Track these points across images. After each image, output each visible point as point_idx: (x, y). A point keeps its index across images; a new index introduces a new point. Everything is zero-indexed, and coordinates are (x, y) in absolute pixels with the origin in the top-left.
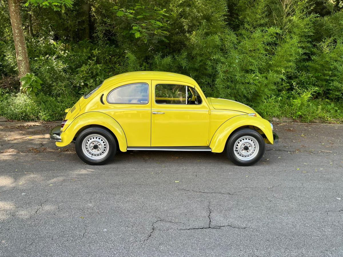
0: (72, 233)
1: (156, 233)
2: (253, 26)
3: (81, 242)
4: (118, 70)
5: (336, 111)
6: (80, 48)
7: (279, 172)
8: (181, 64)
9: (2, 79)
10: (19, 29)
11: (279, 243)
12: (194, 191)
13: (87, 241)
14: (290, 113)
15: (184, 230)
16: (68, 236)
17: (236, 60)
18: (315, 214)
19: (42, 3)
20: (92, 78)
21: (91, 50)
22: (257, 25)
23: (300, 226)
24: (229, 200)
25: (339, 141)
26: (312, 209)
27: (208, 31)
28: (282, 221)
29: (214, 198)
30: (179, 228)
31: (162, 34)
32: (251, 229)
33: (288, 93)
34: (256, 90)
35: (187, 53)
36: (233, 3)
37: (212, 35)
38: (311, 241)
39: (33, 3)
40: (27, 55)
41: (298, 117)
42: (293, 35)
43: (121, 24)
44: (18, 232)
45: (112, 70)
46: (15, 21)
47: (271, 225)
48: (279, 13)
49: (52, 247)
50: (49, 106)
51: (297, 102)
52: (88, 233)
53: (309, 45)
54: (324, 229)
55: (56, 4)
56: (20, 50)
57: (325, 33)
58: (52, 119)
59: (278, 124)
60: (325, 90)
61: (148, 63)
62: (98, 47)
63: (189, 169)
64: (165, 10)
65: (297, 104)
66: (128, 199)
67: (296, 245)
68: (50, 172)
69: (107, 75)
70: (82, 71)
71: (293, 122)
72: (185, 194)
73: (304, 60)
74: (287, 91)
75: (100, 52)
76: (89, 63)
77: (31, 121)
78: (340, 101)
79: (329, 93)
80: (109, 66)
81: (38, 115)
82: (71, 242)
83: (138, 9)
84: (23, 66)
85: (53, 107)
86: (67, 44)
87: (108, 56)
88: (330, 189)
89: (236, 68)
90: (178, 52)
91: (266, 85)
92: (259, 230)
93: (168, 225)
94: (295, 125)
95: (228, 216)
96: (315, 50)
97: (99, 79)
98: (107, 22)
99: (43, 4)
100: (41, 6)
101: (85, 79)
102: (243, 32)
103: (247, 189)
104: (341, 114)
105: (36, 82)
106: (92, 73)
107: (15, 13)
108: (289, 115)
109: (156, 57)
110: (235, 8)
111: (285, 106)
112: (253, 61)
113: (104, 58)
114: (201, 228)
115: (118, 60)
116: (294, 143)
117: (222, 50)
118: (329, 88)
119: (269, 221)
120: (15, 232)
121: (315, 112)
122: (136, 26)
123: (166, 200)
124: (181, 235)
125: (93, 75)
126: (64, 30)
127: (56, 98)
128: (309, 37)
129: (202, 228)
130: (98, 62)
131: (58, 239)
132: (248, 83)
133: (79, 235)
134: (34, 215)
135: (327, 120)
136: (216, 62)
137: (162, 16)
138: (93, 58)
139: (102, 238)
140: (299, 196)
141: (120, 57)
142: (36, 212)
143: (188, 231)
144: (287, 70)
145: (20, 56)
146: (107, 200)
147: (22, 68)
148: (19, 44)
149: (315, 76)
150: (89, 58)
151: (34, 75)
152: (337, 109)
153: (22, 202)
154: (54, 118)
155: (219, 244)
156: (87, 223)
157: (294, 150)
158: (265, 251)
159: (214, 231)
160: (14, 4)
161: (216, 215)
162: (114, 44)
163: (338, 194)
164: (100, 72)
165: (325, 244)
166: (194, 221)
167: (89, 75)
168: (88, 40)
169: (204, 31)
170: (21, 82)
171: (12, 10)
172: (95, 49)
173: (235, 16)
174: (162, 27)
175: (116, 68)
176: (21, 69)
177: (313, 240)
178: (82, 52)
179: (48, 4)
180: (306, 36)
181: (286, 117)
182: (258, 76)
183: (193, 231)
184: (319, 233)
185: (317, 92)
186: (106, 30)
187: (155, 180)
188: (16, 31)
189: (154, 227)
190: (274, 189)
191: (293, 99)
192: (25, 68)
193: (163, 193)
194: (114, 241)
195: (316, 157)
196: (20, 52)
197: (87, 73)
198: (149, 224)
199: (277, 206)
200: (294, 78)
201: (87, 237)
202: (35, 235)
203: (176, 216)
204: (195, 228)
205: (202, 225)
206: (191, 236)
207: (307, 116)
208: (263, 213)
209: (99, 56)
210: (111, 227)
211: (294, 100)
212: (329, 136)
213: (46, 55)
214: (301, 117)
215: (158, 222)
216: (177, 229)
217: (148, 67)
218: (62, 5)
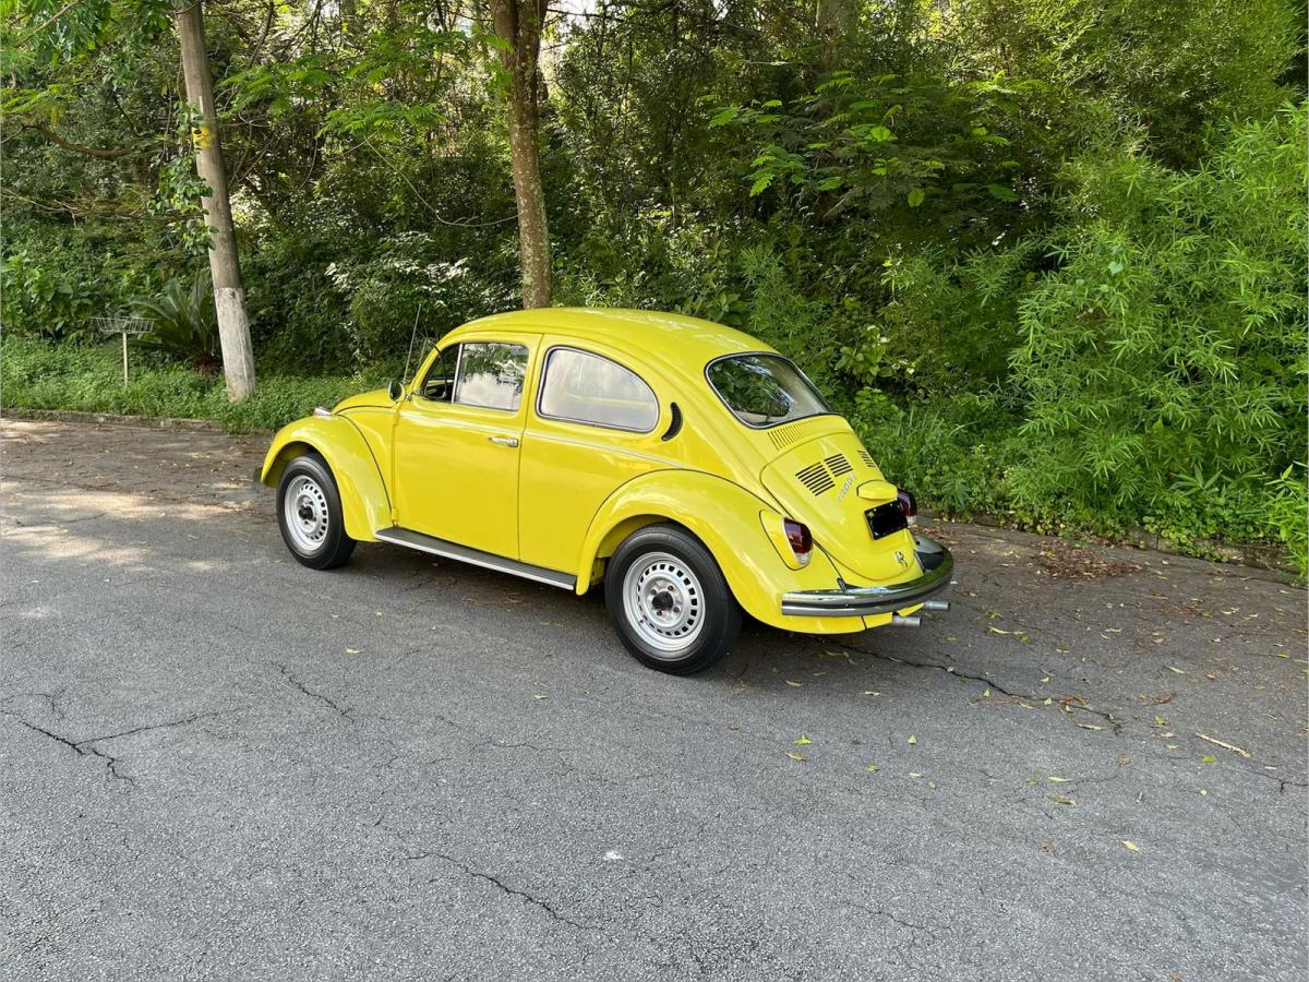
10: (528, 195)
46: (520, 172)
107: (519, 150)
148: (528, 238)
160: (520, 124)
171: (514, 143)
188: (522, 203)
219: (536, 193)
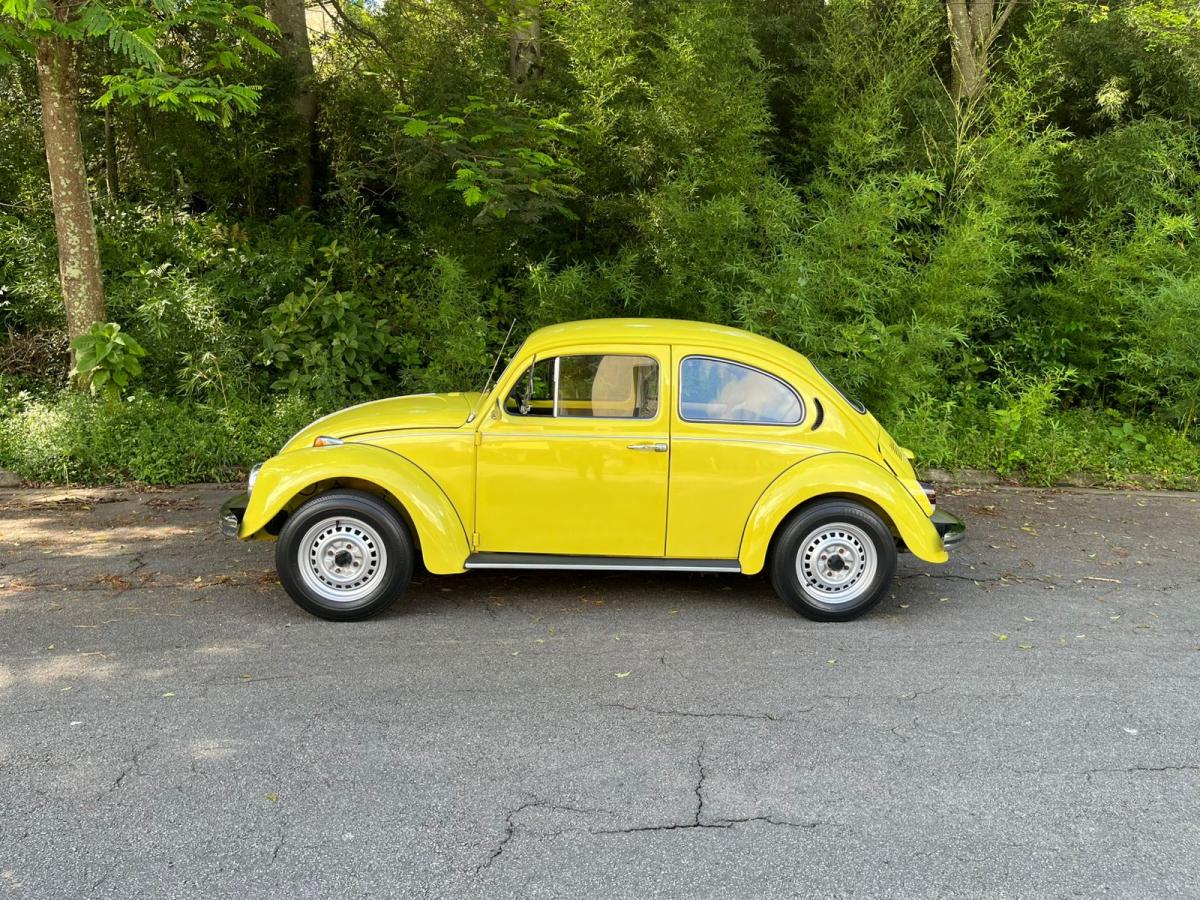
0: (238, 845)
1: (519, 844)
2: (855, 167)
3: (267, 874)
4: (408, 310)
5: (1141, 447)
6: (278, 239)
7: (940, 646)
8: (619, 291)
9: (6, 341)
10: (72, 175)
11: (923, 871)
12: (652, 710)
13: (288, 870)
14: (986, 456)
15: (612, 833)
16: (225, 857)
17: (800, 279)
18: (1047, 780)
19: (155, 96)
20: (318, 337)
21: (316, 244)
22: (868, 167)
23: (995, 817)
24: (768, 738)
25: (1148, 547)
26: (1039, 764)
27: (708, 183)
28: (939, 802)
29: (718, 732)
30: (596, 828)
31: (555, 193)
32: (835, 829)
33: (980, 387)
34: (870, 379)
35: (636, 255)
36: (794, 97)
37: (718, 198)
38: (1028, 864)
39: (125, 94)
40: (97, 262)
41: (1015, 467)
42: (987, 199)
43: (418, 160)
44: (57, 843)
45: (386, 310)
46: (61, 148)
47: (900, 815)
48: (941, 127)
49: (172, 892)
50: (168, 434)
51: (1009, 417)
52: (292, 847)
53: (1043, 230)
54: (1073, 827)
55: (204, 100)
56: (74, 244)
57: (1095, 191)
58: (176, 478)
59: (946, 490)
60: (1102, 378)
61: (508, 290)
62: (341, 236)
63: (640, 640)
64: (566, 114)
65: (1007, 425)
66: (430, 737)
67: (980, 877)
68: (167, 652)
69: (369, 328)
70: (286, 315)
71: (999, 484)
72: (623, 719)
73: (1030, 279)
74: (978, 380)
75: (345, 250)
76: (307, 289)
77: (103, 484)
78: (1154, 413)
79: (1117, 389)
80: (376, 298)
81: (127, 462)
82: (234, 875)
83: (474, 113)
84: (81, 299)
85: (181, 435)
86: (236, 227)
87: (374, 267)
88: (1105, 699)
89: (801, 306)
90: (611, 254)
91: (904, 362)
92: (861, 832)
93: (559, 817)
94: (1004, 495)
95: (759, 787)
96: (1064, 246)
97: (343, 342)
98: (372, 154)
99: (161, 98)
100: (152, 104)
101: (294, 340)
102: (825, 187)
103: (829, 702)
104: (1156, 457)
105: (125, 351)
106: (318, 321)
107: (60, 122)
108: (984, 460)
109: (535, 270)
110: (800, 110)
111: (969, 432)
112: (857, 282)
113: (361, 271)
114: (668, 828)
115: (408, 278)
116: (998, 552)
117: (754, 245)
118: (1116, 370)
119: (896, 801)
120: (46, 843)
121: (1071, 451)
122: (469, 167)
123: (558, 739)
124: (602, 848)
125: (320, 327)
126: (225, 179)
127: (190, 406)
128: (1043, 203)
129: (674, 828)
130: (338, 284)
131: (190, 865)
132: (845, 355)
133: (261, 853)
134: (111, 791)
135: (1111, 477)
136: (734, 284)
137: (554, 137)
138: (323, 273)
139: (336, 861)
140: (998, 723)
141: (414, 269)
142: (118, 781)
143: (625, 836)
144: (974, 312)
145: (73, 264)
146: (356, 742)
147: (77, 304)
148: (72, 224)
149: (1067, 330)
150: (311, 271)
151: (119, 327)
152: (1143, 439)
153: (71, 751)
154: (181, 474)
155: (726, 877)
156: (288, 816)
157: (996, 576)
158: (876, 895)
159: (712, 835)
160: (61, 93)
161: (721, 783)
162: (395, 227)
163: (1131, 716)
164: (343, 318)
165: (1076, 874)
166: (647, 805)
167: (306, 328)
168: (305, 210)
169: (695, 182)
170: (74, 353)
171: (52, 114)
172: (331, 241)
173: (799, 135)
174: (555, 171)
175: (401, 306)
176: (74, 307)
177: (1035, 861)
178: (287, 252)
179: (176, 101)
180: (1031, 202)
181: (975, 468)
182: (875, 332)
183: (640, 835)
184: (1056, 838)
185: (1076, 386)
186: (369, 182)
187: (522, 674)
188: (63, 183)
189: (512, 825)
190: (918, 701)
191: (997, 408)
192: (88, 306)
193: (549, 716)
194: (375, 873)
195: (1066, 597)
196: (72, 251)
197: (302, 322)
198: (496, 816)
199: (924, 754)
200: (998, 338)
201: (288, 860)
202: (114, 851)
203: (588, 790)
204: (649, 826)
205: (674, 817)
206: (634, 852)
207: (1044, 464)
208: (875, 779)
209: (344, 265)
210: (368, 826)
211: (1000, 412)
212: (1114, 532)
213: (162, 262)
214: (1025, 469)
215: (527, 808)
216: (590, 830)
217: (508, 303)
218: (224, 103)
219: (80, 173)
